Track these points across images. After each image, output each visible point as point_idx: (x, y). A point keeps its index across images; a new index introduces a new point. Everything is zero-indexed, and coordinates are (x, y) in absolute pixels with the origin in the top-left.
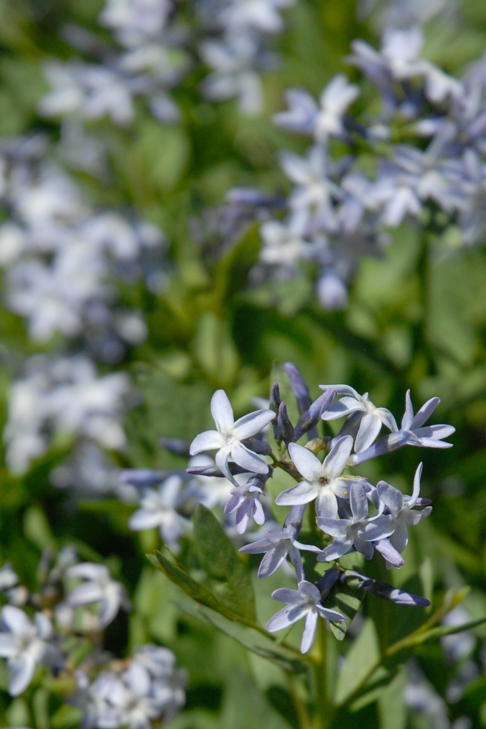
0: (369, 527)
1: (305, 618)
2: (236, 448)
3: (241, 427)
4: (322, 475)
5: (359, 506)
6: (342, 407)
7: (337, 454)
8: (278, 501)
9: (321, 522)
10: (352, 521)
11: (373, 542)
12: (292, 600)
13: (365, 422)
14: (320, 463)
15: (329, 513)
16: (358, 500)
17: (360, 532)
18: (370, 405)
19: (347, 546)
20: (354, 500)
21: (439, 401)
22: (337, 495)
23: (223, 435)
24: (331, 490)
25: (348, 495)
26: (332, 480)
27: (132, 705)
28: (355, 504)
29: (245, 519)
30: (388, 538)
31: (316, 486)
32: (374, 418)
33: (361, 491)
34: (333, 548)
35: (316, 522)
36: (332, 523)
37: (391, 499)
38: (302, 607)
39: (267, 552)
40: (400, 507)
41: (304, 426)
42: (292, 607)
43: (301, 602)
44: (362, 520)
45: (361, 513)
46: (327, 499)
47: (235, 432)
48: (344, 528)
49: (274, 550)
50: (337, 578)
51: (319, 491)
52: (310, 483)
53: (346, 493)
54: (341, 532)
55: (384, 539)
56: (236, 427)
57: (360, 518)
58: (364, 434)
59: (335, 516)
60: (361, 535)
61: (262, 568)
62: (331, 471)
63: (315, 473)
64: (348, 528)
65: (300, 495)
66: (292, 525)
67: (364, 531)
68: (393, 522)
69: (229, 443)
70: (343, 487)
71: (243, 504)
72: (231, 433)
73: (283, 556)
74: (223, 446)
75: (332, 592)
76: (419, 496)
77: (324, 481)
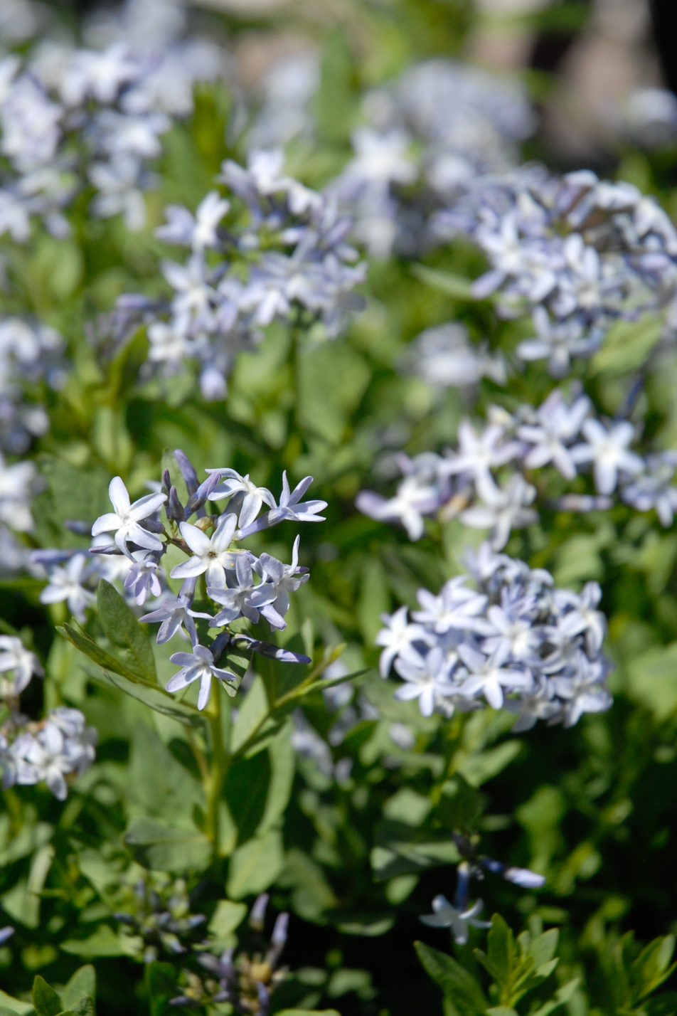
0: (254, 595)
1: (200, 678)
2: (133, 528)
3: (137, 509)
4: (211, 550)
5: (244, 576)
6: (226, 488)
7: (223, 531)
8: (172, 575)
9: (211, 592)
10: (239, 590)
11: (258, 608)
12: (188, 663)
13: (247, 501)
14: (208, 539)
15: (219, 584)
16: (243, 571)
17: (246, 599)
18: (251, 486)
19: (235, 612)
20: (239, 571)
21: (312, 480)
22: (225, 567)
23: (121, 517)
24: (219, 563)
25: (235, 566)
26: (220, 554)
27: (48, 762)
28: (241, 575)
29: (143, 592)
30: (272, 603)
31: (206, 560)
32: (255, 496)
33: (246, 563)
34: (223, 615)
35: (207, 592)
36: (221, 593)
37: (273, 568)
38: (197, 668)
39: (164, 620)
40: (281, 576)
41: (193, 506)
42: (188, 669)
43: (196, 664)
44: (248, 589)
45: (247, 582)
46: (216, 572)
47: (131, 514)
48: (232, 596)
49: (170, 618)
50: (227, 641)
51: (209, 565)
52: (200, 557)
53: (232, 565)
54: (230, 600)
55: (268, 605)
56: (132, 509)
57: (246, 587)
58: (247, 512)
59: (224, 586)
60: (248, 602)
61: (160, 635)
62: (219, 546)
63: (204, 549)
64: (235, 596)
65: (191, 568)
66: (186, 595)
67: (250, 598)
68: (275, 589)
69: (126, 524)
70: (229, 560)
71: (141, 578)
72: (128, 515)
73: (179, 623)
74: (121, 527)
75: (224, 653)
76: (298, 566)
77: (212, 555)
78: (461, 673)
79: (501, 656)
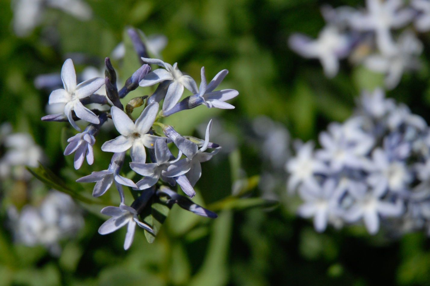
0: (170, 168)
1: (126, 226)
2: (77, 104)
3: (81, 89)
4: (135, 132)
5: (162, 154)
6: (155, 77)
7: (146, 117)
8: (104, 148)
9: (134, 165)
10: (158, 163)
11: (175, 177)
12: (117, 213)
13: (171, 88)
14: (133, 123)
15: (140, 159)
16: (161, 150)
17: (163, 171)
18: (178, 73)
19: (155, 179)
20: (158, 150)
21: (228, 72)
22: (146, 146)
23: (70, 93)
24: (141, 142)
25: (154, 146)
26: (142, 136)
28: (159, 153)
29: (81, 158)
30: (186, 175)
31: (131, 139)
32: (179, 84)
33: (163, 144)
34: (145, 181)
35: (130, 165)
36: (141, 166)
37: (187, 148)
38: (126, 216)
39: (98, 181)
40: (194, 152)
41: (128, 87)
42: (117, 218)
43: (124, 214)
44: (166, 162)
45: (164, 158)
46: (138, 149)
47: (76, 92)
48: (151, 169)
49: (103, 179)
51: (133, 143)
52: (126, 137)
53: (152, 145)
54: (150, 171)
55: (182, 175)
56: (77, 89)
57: (163, 161)
58: (171, 97)
59: (144, 162)
60: (164, 173)
61: (96, 190)
62: (141, 129)
63: (129, 131)
64: (155, 168)
65: (119, 145)
66: (116, 162)
67: (166, 170)
68: (189, 162)
69: (74, 99)
70: (150, 141)
71: (80, 146)
72: (74, 92)
73: (110, 183)
74: (69, 101)
76: (210, 141)
77: (136, 135)
78: (347, 201)
79: (380, 190)
